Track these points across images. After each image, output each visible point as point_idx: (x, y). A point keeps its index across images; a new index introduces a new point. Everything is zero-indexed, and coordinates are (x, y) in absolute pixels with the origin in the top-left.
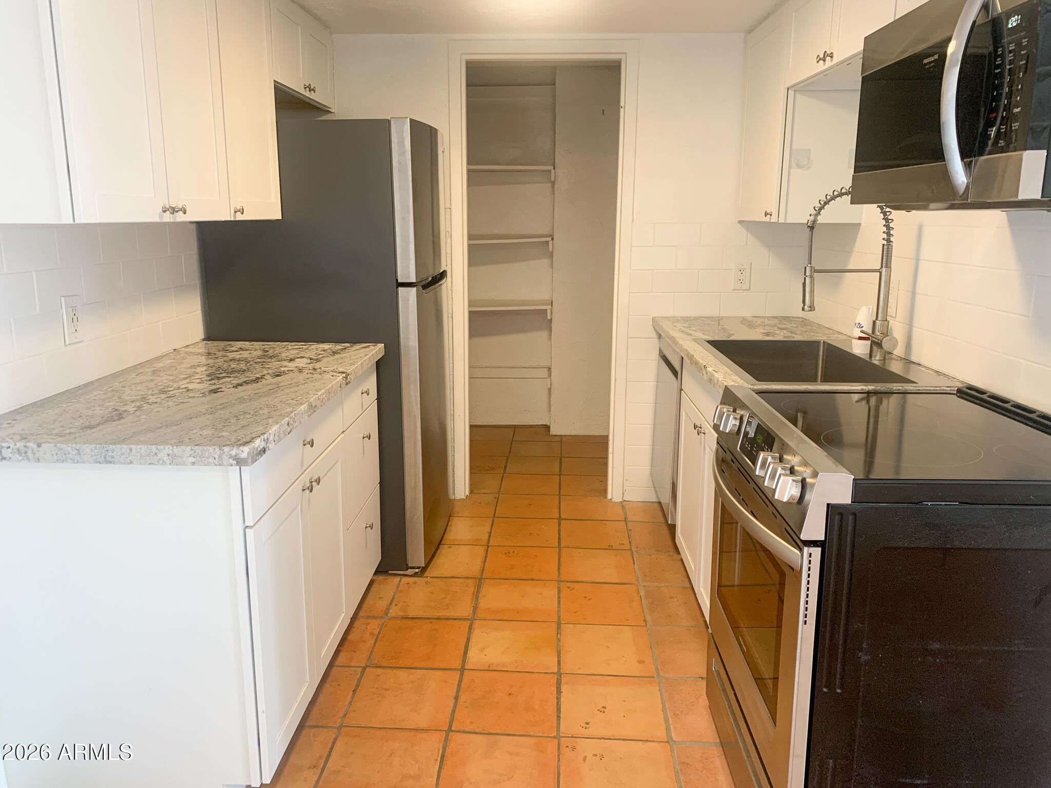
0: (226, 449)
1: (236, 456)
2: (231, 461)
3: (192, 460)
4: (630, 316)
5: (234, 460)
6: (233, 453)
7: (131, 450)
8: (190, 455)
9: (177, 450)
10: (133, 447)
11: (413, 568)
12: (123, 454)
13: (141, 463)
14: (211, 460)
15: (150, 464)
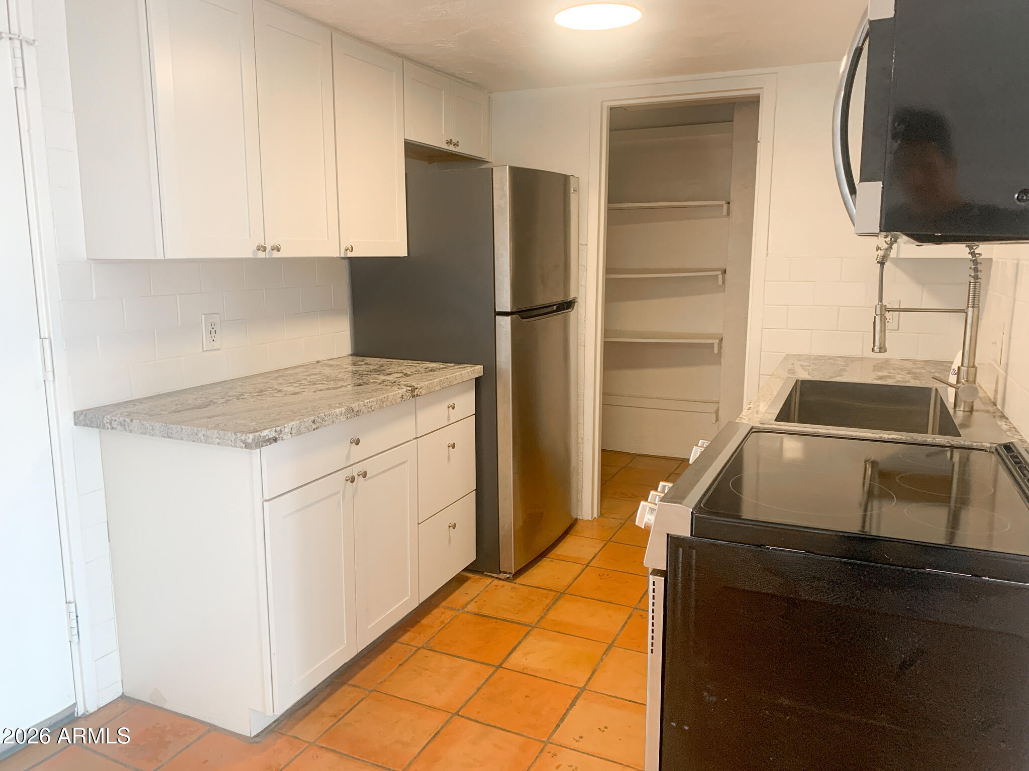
0: (239, 435)
1: (244, 441)
2: (241, 444)
3: (218, 441)
4: (762, 353)
5: (243, 443)
6: (243, 438)
7: (182, 429)
8: (217, 437)
9: (209, 433)
10: (183, 427)
11: (506, 573)
12: (177, 432)
13: (188, 440)
14: (230, 442)
15: (193, 441)
